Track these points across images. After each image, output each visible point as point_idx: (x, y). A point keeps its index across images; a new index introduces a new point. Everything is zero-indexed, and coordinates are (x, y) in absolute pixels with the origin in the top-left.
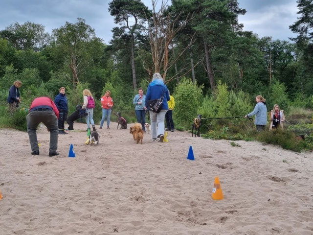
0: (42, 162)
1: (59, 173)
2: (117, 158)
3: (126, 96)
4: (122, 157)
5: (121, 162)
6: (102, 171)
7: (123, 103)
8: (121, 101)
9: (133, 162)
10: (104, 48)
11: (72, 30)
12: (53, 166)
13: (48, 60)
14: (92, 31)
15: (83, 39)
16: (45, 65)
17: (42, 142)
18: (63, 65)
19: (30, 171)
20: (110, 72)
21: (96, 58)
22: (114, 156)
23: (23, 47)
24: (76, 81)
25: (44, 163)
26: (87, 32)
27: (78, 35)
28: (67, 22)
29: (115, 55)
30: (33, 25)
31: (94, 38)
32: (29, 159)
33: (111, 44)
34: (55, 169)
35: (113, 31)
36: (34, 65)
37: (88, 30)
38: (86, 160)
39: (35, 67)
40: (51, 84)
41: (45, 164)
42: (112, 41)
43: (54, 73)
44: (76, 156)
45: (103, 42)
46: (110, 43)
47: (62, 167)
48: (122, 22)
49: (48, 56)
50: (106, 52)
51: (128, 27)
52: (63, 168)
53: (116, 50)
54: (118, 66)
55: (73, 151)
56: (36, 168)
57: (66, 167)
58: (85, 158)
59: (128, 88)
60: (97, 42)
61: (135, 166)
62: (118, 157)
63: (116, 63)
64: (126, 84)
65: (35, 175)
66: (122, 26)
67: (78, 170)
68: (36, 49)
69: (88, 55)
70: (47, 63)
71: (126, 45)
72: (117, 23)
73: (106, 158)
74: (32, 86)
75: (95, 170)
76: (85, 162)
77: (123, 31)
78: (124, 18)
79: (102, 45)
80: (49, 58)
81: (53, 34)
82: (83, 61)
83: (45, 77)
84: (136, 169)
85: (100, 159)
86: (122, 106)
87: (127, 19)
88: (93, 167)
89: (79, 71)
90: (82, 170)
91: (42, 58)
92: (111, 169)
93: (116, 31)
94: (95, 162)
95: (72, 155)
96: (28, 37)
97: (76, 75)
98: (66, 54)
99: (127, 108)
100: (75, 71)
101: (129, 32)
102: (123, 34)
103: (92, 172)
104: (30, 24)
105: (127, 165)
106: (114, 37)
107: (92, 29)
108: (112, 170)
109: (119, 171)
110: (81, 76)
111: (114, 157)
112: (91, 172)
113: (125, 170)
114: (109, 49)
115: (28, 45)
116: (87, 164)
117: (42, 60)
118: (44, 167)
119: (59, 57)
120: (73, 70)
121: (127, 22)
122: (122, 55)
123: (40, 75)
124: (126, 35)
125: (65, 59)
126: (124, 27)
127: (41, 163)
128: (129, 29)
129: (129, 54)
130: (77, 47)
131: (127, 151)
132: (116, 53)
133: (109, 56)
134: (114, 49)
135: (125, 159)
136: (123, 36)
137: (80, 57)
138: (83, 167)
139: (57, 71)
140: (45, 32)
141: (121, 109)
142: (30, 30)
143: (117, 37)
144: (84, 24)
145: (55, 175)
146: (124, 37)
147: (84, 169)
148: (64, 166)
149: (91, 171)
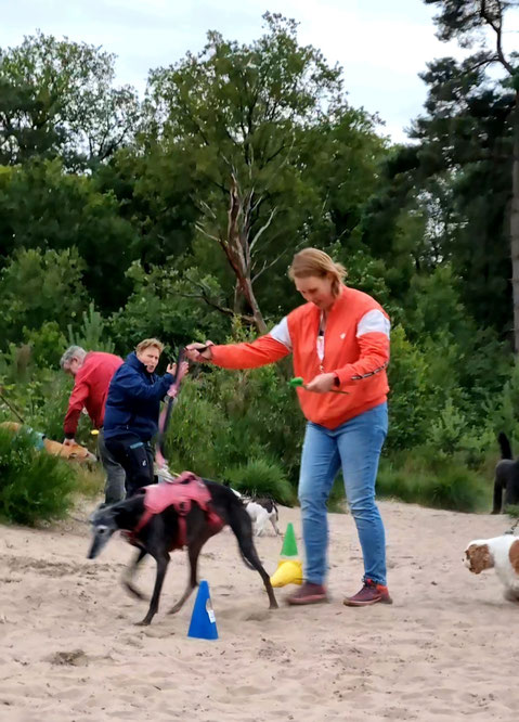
0: (69, 649)
1: (140, 699)
2: (407, 651)
3: (478, 389)
4: (432, 651)
5: (425, 668)
6: (335, 703)
7: (457, 419)
8: (450, 408)
9: (479, 674)
10: (384, 158)
11: (235, 73)
12: (116, 671)
13: (124, 212)
14: (329, 76)
15: (286, 112)
16: (113, 237)
17: (76, 570)
18: (190, 235)
19: (13, 683)
20: (406, 272)
21: (345, 205)
22: (395, 642)
23: (16, 149)
24: (247, 309)
25: (79, 654)
26: (305, 82)
27: (265, 92)
28: (211, 35)
29: (436, 191)
30: (63, 47)
31: (338, 112)
32: (15, 634)
33: (417, 142)
34: (122, 683)
35: (428, 79)
36: (62, 235)
37: (312, 69)
38: (267, 652)
39: (65, 245)
40: (133, 321)
41: (79, 660)
42: (422, 123)
43: (147, 269)
44: (220, 633)
45: (378, 130)
46: (414, 135)
47: (155, 674)
48: (474, 33)
49: (125, 192)
50: (391, 176)
51: (500, 58)
52: (158, 680)
53: (440, 167)
54: (446, 245)
55: (211, 613)
56: (42, 675)
57: (169, 679)
58: (259, 645)
59: (489, 348)
60: (349, 131)
61: (484, 689)
62: (415, 650)
63: (436, 229)
64: (481, 334)
65: (36, 701)
66: (474, 51)
67: (222, 693)
68: (75, 161)
69: (305, 189)
70: (119, 224)
71: (485, 144)
72: (446, 37)
73: (354, 651)
74: (49, 330)
75: (303, 698)
76: (261, 662)
77: (475, 78)
78: (483, 13)
79: (375, 144)
80: (132, 205)
81: (152, 90)
82: (283, 214)
83: (107, 289)
84: (492, 704)
85: (329, 651)
86: (455, 433)
87: (499, 17)
88: (294, 684)
89: (259, 265)
90: (241, 696)
91: (98, 200)
92: (374, 695)
93: (445, 79)
94: (305, 664)
95: (202, 628)
96: (39, 105)
97: (248, 281)
98: (205, 183)
99: (476, 443)
100: (244, 263)
101: (504, 83)
102: (476, 91)
103: (287, 706)
104: (49, 43)
105: (447, 685)
106: (430, 106)
107: (331, 67)
108: (380, 700)
109: (412, 709)
110: (268, 290)
111: (396, 648)
112: (281, 706)
113: (437, 703)
114: (405, 161)
115: (40, 142)
116: (267, 669)
117: (98, 213)
118: (76, 672)
119: (172, 201)
120: (232, 261)
121: (498, 31)
122: (465, 191)
123: (88, 279)
124: (489, 95)
125: (198, 211)
126: (483, 59)
127: (63, 655)
128: (507, 66)
129: (497, 190)
130: (258, 151)
131: (460, 625)
132: (442, 182)
133: (402, 199)
134: (429, 160)
135: (443, 660)
136: (473, 102)
137: (271, 198)
138: (251, 682)
139: (162, 262)
140: (116, 84)
141: (450, 444)
142: (48, 71)
143: (449, 105)
144: (291, 44)
145: (120, 708)
146: (480, 106)
147: (251, 690)
148: (165, 675)
149: (281, 698)
